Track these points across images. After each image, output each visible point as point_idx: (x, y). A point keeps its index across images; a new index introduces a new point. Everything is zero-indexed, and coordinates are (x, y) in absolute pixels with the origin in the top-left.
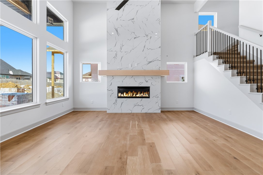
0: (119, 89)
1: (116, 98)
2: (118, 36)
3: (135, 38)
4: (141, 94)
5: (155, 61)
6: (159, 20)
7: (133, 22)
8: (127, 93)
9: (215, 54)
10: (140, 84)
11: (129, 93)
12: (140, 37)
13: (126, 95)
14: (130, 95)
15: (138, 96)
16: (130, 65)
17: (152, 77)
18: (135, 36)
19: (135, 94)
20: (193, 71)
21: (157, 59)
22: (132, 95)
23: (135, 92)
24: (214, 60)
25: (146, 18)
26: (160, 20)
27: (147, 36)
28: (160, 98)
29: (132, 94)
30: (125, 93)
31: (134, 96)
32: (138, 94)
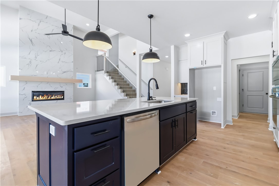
0: (33, 94)
1: (30, 101)
2: (33, 46)
3: (50, 51)
4: (55, 96)
5: (69, 71)
6: (71, 42)
7: (49, 37)
8: (43, 96)
9: (107, 72)
10: (55, 89)
11: (45, 96)
12: (55, 51)
13: (42, 97)
14: (45, 97)
15: (52, 98)
16: (45, 73)
17: (66, 83)
18: (51, 50)
19: (50, 97)
20: (94, 80)
21: (70, 70)
22: (48, 98)
23: (50, 95)
24: (107, 76)
25: (61, 38)
26: (73, 42)
27: (62, 51)
28: (73, 99)
29: (48, 96)
30: (40, 96)
31: (49, 98)
32: (53, 96)
